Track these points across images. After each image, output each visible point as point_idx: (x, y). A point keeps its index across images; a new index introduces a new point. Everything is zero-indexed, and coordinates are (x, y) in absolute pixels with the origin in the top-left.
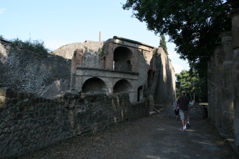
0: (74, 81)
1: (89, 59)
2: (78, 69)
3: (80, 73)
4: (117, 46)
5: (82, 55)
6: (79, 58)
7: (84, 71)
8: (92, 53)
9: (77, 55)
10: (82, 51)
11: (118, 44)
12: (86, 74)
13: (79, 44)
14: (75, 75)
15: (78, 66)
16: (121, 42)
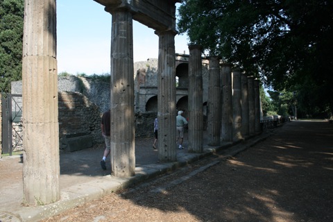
0: (138, 99)
1: (152, 78)
2: (141, 88)
3: (143, 92)
4: (179, 63)
5: (145, 74)
6: (142, 78)
7: (147, 90)
8: (154, 71)
9: (140, 75)
10: (144, 71)
11: (180, 61)
12: (149, 92)
13: (142, 63)
14: (138, 94)
15: (141, 85)
16: (183, 58)
